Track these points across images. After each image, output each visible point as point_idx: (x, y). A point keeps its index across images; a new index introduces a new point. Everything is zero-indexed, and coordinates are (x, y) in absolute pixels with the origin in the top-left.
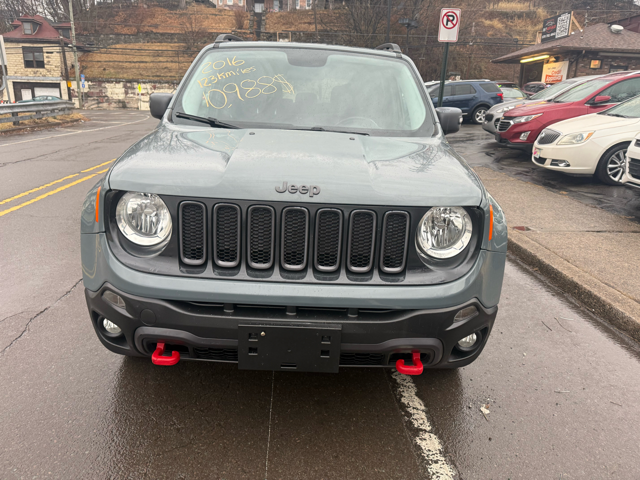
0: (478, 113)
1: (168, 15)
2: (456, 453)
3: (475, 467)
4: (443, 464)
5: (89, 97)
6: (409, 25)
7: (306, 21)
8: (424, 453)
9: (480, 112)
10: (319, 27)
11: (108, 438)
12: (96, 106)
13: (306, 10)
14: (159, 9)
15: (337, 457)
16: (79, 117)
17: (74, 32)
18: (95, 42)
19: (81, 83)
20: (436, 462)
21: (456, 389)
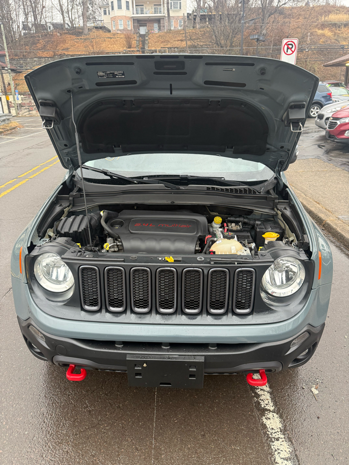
0: (312, 110)
1: (75, 40)
2: (292, 431)
3: (306, 444)
4: (283, 441)
5: (22, 106)
6: (258, 40)
7: (179, 39)
8: (269, 431)
9: (314, 108)
10: (189, 43)
11: (41, 420)
12: (28, 113)
13: (178, 30)
14: (68, 36)
15: (204, 435)
16: (16, 125)
17: (8, 58)
18: (24, 64)
19: (16, 97)
20: (278, 440)
21: (293, 371)
